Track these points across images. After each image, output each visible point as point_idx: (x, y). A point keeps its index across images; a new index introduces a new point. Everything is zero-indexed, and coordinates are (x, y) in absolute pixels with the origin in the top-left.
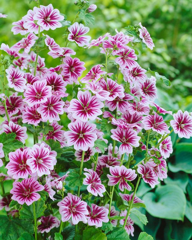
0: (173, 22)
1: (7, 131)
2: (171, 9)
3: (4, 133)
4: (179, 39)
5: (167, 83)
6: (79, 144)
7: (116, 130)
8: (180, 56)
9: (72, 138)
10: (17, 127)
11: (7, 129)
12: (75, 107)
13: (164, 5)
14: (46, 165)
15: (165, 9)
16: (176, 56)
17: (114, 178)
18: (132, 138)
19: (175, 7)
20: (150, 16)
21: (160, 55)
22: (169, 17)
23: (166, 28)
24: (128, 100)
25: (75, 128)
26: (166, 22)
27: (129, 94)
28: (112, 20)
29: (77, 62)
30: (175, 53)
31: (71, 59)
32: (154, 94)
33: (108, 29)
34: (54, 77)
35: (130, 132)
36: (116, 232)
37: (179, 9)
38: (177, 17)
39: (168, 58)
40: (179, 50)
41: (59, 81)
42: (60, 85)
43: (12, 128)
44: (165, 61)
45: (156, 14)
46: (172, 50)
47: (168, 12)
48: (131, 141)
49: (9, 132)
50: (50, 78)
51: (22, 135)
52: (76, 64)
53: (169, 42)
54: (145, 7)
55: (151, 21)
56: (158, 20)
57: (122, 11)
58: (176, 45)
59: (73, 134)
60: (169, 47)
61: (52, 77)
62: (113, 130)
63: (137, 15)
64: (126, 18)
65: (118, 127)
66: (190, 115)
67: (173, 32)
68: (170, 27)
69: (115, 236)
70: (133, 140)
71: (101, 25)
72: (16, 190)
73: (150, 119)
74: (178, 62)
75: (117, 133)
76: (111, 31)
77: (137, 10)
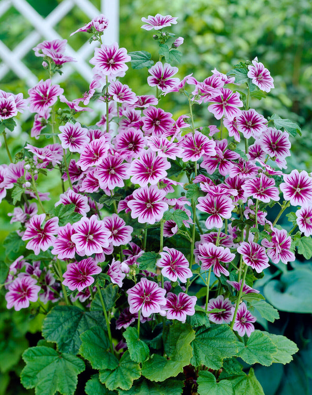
0: (293, 49)
1: (65, 201)
2: (289, 31)
3: (62, 204)
4: (301, 74)
5: (294, 132)
6: (146, 216)
7: (204, 198)
8: (304, 98)
9: (138, 208)
10: (76, 197)
11: (65, 200)
12: (136, 169)
13: (279, 26)
14: (98, 241)
15: (280, 31)
16: (299, 99)
17: (205, 260)
18: (224, 208)
19: (295, 27)
20: (260, 42)
21: (276, 97)
22: (287, 43)
23: (282, 59)
24: (233, 159)
25: (141, 196)
26: (282, 50)
27: (235, 152)
28: (208, 51)
29: (162, 113)
30: (297, 93)
31: (154, 110)
32: (284, 150)
33: (203, 65)
34: (131, 133)
35: (223, 200)
36: (216, 330)
37: (300, 31)
38: (299, 42)
39: (288, 102)
40: (303, 89)
41: (139, 138)
42: (139, 143)
43: (71, 198)
44: (283, 105)
45: (268, 39)
46: (292, 90)
47: (285, 36)
48: (222, 211)
49: (67, 203)
50: (127, 135)
51: (82, 206)
52: (161, 116)
53: (288, 78)
54: (252, 29)
55: (261, 49)
56: (271, 48)
57: (221, 39)
58: (299, 81)
59: (139, 204)
60: (288, 85)
61: (130, 134)
62: (201, 199)
63: (241, 43)
64: (226, 49)
65: (208, 194)
66: (310, 176)
67: (293, 63)
68: (289, 56)
69: (214, 335)
70: (225, 209)
71: (193, 59)
72: (70, 273)
73: (254, 184)
74: (301, 106)
75: (207, 202)
76: (208, 67)
77: (241, 35)
